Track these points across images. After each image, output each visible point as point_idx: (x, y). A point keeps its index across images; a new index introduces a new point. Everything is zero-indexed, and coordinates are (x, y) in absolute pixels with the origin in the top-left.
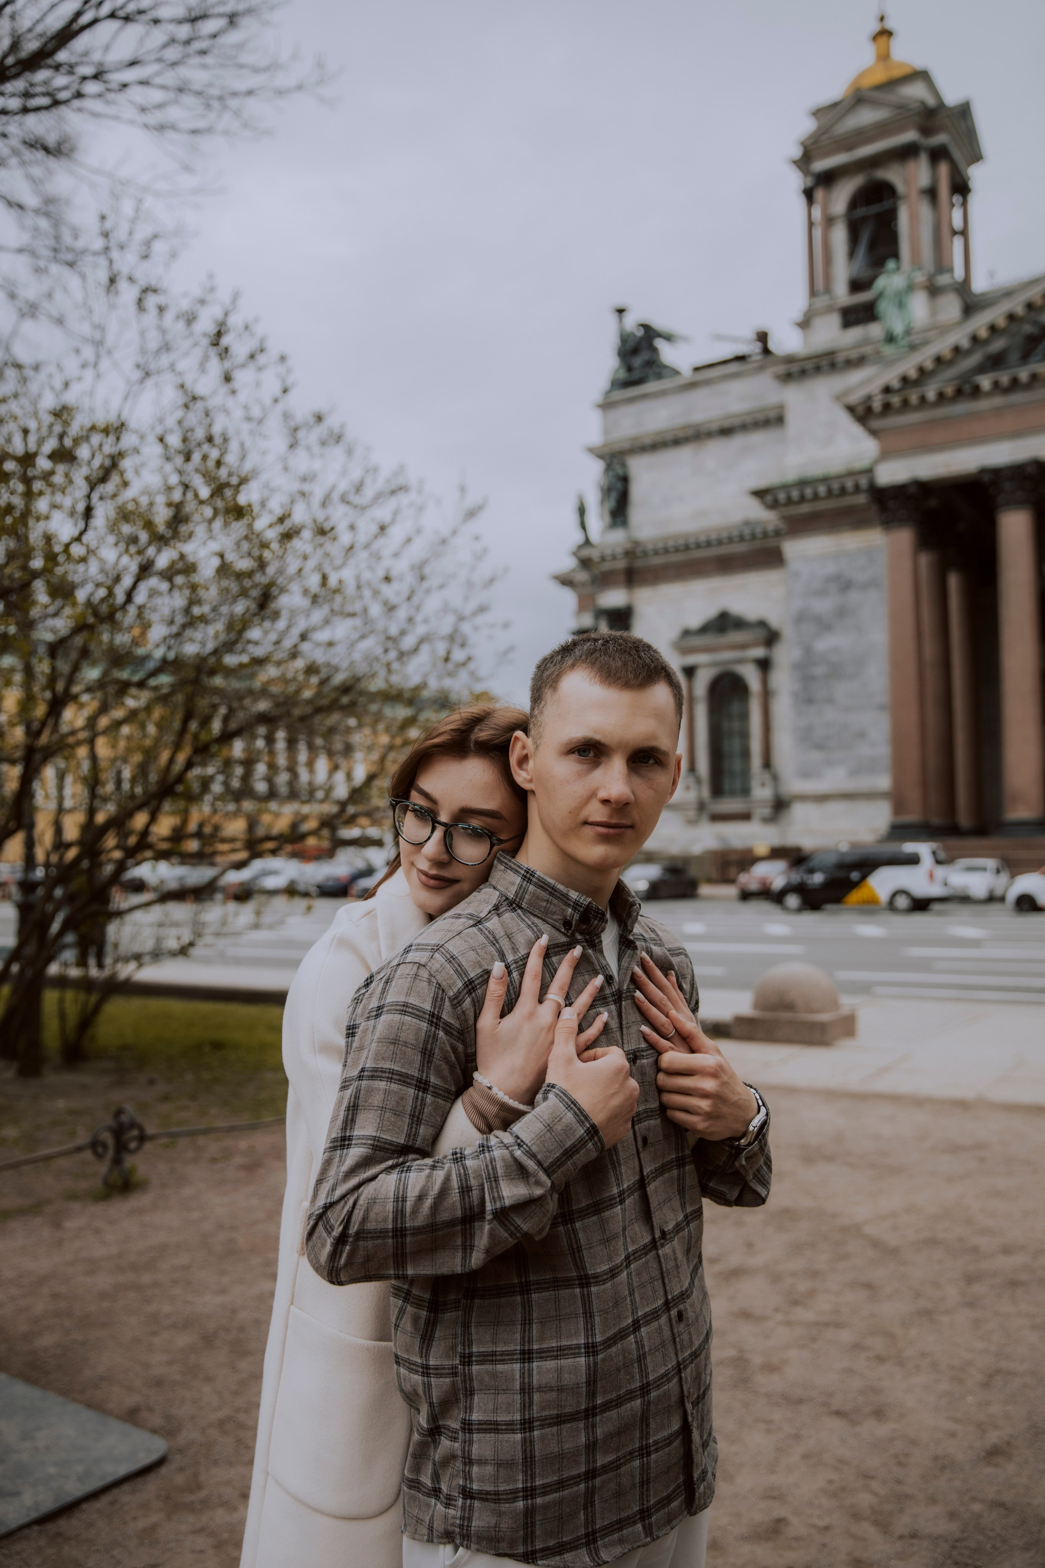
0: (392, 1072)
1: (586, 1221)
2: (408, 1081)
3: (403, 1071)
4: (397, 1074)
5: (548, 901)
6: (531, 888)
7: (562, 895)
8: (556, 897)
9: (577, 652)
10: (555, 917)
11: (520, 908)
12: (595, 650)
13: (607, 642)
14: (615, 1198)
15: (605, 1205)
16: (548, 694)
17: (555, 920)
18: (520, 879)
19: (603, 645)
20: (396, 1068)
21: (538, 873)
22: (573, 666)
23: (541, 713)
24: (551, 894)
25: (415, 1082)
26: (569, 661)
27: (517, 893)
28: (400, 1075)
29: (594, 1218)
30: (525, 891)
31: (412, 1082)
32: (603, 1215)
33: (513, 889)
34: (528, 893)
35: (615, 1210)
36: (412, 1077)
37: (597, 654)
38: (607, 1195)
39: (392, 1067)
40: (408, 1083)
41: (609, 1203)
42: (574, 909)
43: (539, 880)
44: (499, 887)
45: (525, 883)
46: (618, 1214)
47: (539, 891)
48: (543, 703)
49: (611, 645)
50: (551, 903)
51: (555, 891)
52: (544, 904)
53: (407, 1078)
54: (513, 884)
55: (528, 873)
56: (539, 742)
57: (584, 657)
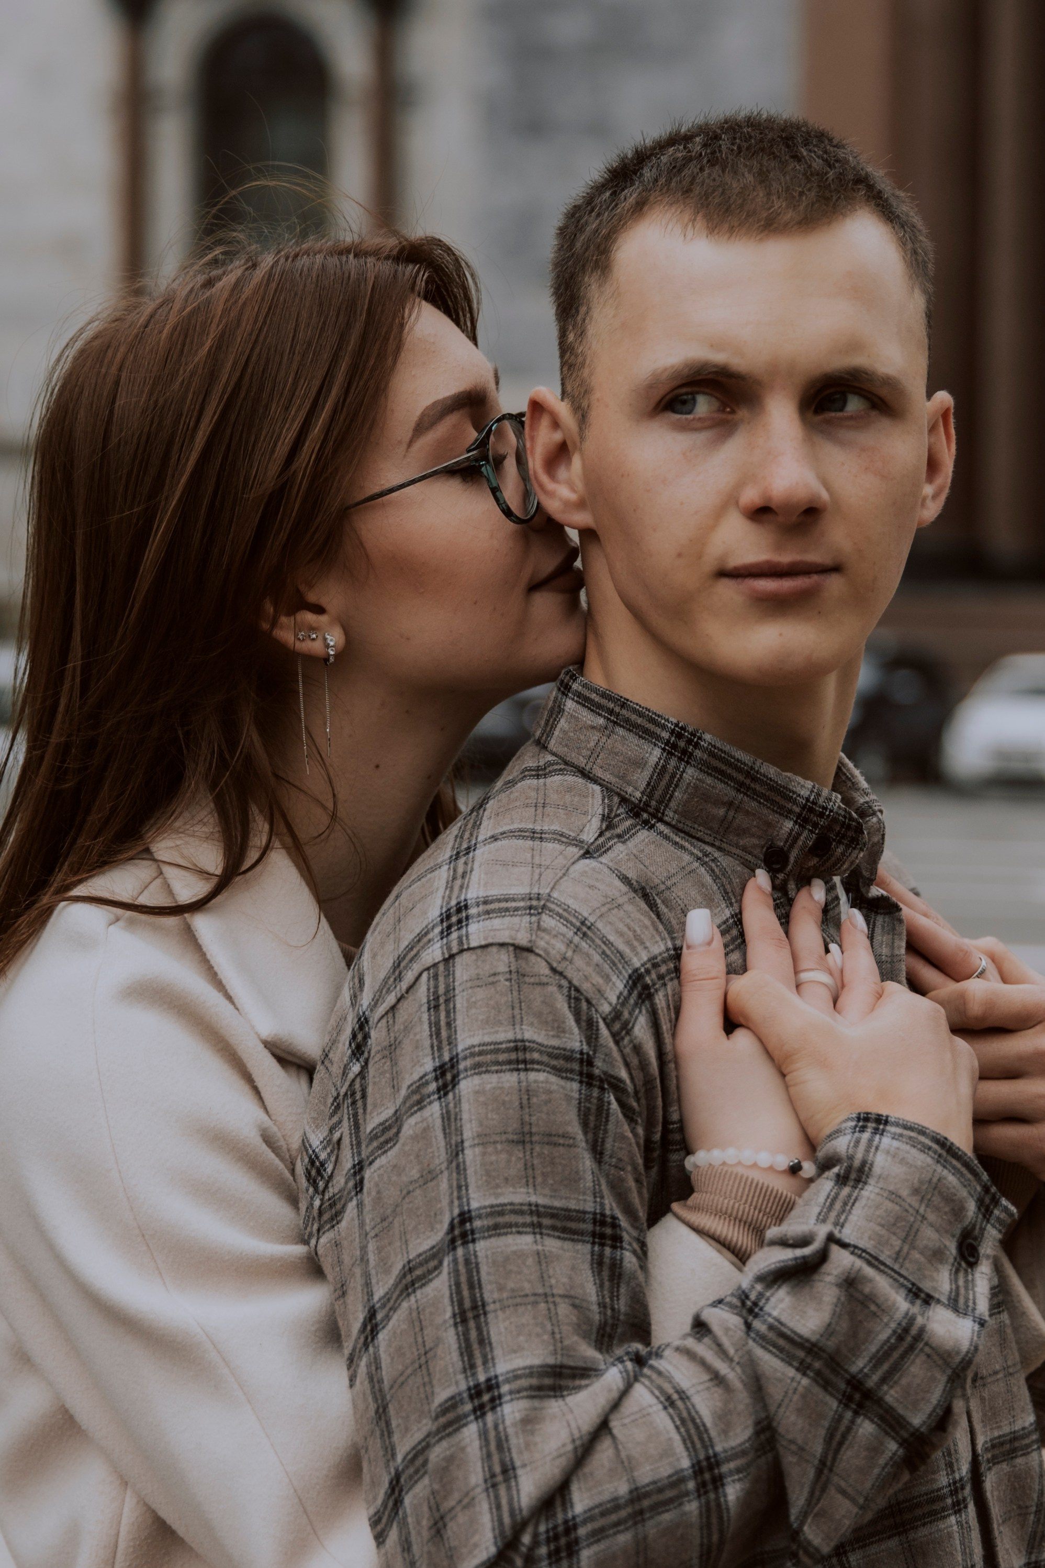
0: (535, 1210)
1: (873, 1549)
2: (573, 1225)
3: (557, 1204)
4: (546, 1215)
5: (730, 804)
6: (691, 774)
7: (772, 788)
8: (755, 795)
9: (648, 173)
10: (745, 841)
11: (660, 820)
12: (688, 160)
13: (717, 137)
14: (943, 1498)
15: (919, 1512)
16: (592, 286)
17: (744, 849)
18: (657, 752)
19: (705, 145)
20: (541, 1201)
21: (707, 737)
22: (640, 208)
23: (582, 334)
24: (740, 787)
25: (589, 1227)
26: (631, 196)
27: (651, 787)
28: (553, 1216)
29: (893, 1543)
30: (674, 781)
31: (582, 1226)
32: (912, 1535)
33: (642, 778)
34: (683, 785)
35: (942, 1525)
36: (580, 1215)
37: (693, 168)
38: (924, 1489)
39: (533, 1199)
40: (574, 1232)
41: (926, 1509)
42: (802, 821)
43: (712, 754)
44: (599, 773)
45: (673, 762)
46: (950, 1536)
47: (709, 780)
48: (583, 310)
49: (725, 143)
50: (738, 809)
51: (754, 779)
52: (721, 812)
53: (570, 1219)
54: (639, 764)
55: (679, 736)
56: (585, 404)
57: (662, 180)
